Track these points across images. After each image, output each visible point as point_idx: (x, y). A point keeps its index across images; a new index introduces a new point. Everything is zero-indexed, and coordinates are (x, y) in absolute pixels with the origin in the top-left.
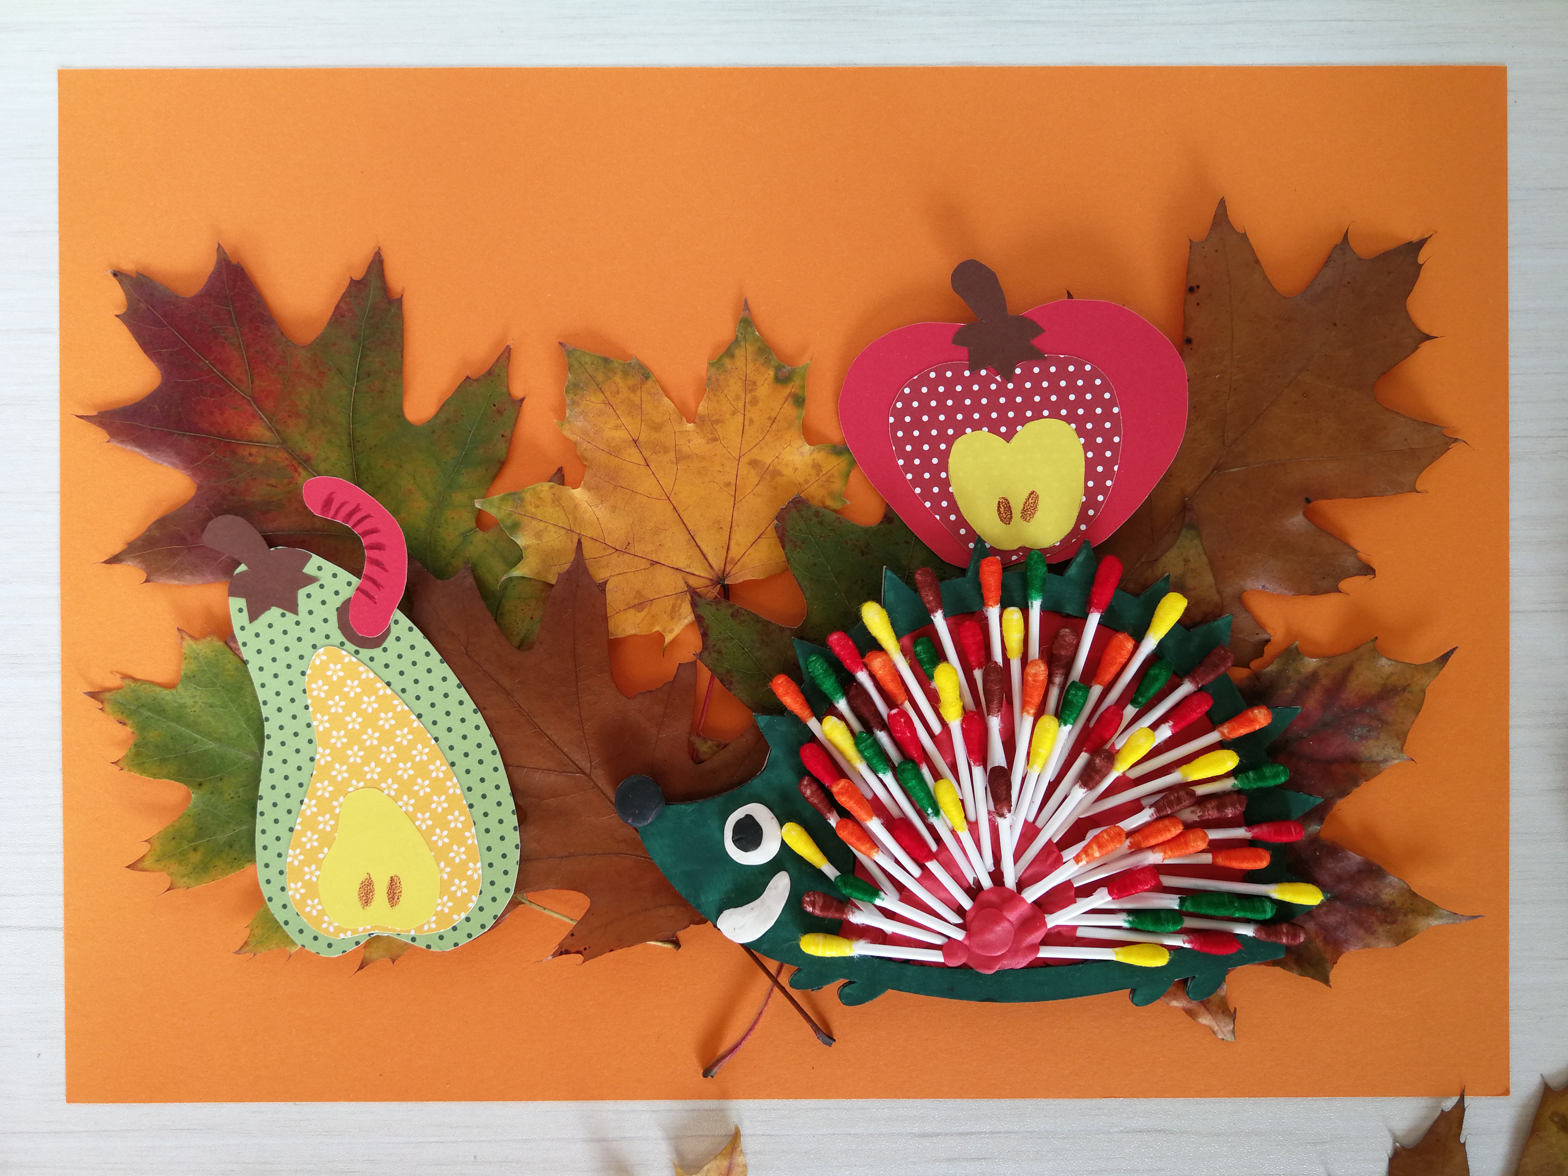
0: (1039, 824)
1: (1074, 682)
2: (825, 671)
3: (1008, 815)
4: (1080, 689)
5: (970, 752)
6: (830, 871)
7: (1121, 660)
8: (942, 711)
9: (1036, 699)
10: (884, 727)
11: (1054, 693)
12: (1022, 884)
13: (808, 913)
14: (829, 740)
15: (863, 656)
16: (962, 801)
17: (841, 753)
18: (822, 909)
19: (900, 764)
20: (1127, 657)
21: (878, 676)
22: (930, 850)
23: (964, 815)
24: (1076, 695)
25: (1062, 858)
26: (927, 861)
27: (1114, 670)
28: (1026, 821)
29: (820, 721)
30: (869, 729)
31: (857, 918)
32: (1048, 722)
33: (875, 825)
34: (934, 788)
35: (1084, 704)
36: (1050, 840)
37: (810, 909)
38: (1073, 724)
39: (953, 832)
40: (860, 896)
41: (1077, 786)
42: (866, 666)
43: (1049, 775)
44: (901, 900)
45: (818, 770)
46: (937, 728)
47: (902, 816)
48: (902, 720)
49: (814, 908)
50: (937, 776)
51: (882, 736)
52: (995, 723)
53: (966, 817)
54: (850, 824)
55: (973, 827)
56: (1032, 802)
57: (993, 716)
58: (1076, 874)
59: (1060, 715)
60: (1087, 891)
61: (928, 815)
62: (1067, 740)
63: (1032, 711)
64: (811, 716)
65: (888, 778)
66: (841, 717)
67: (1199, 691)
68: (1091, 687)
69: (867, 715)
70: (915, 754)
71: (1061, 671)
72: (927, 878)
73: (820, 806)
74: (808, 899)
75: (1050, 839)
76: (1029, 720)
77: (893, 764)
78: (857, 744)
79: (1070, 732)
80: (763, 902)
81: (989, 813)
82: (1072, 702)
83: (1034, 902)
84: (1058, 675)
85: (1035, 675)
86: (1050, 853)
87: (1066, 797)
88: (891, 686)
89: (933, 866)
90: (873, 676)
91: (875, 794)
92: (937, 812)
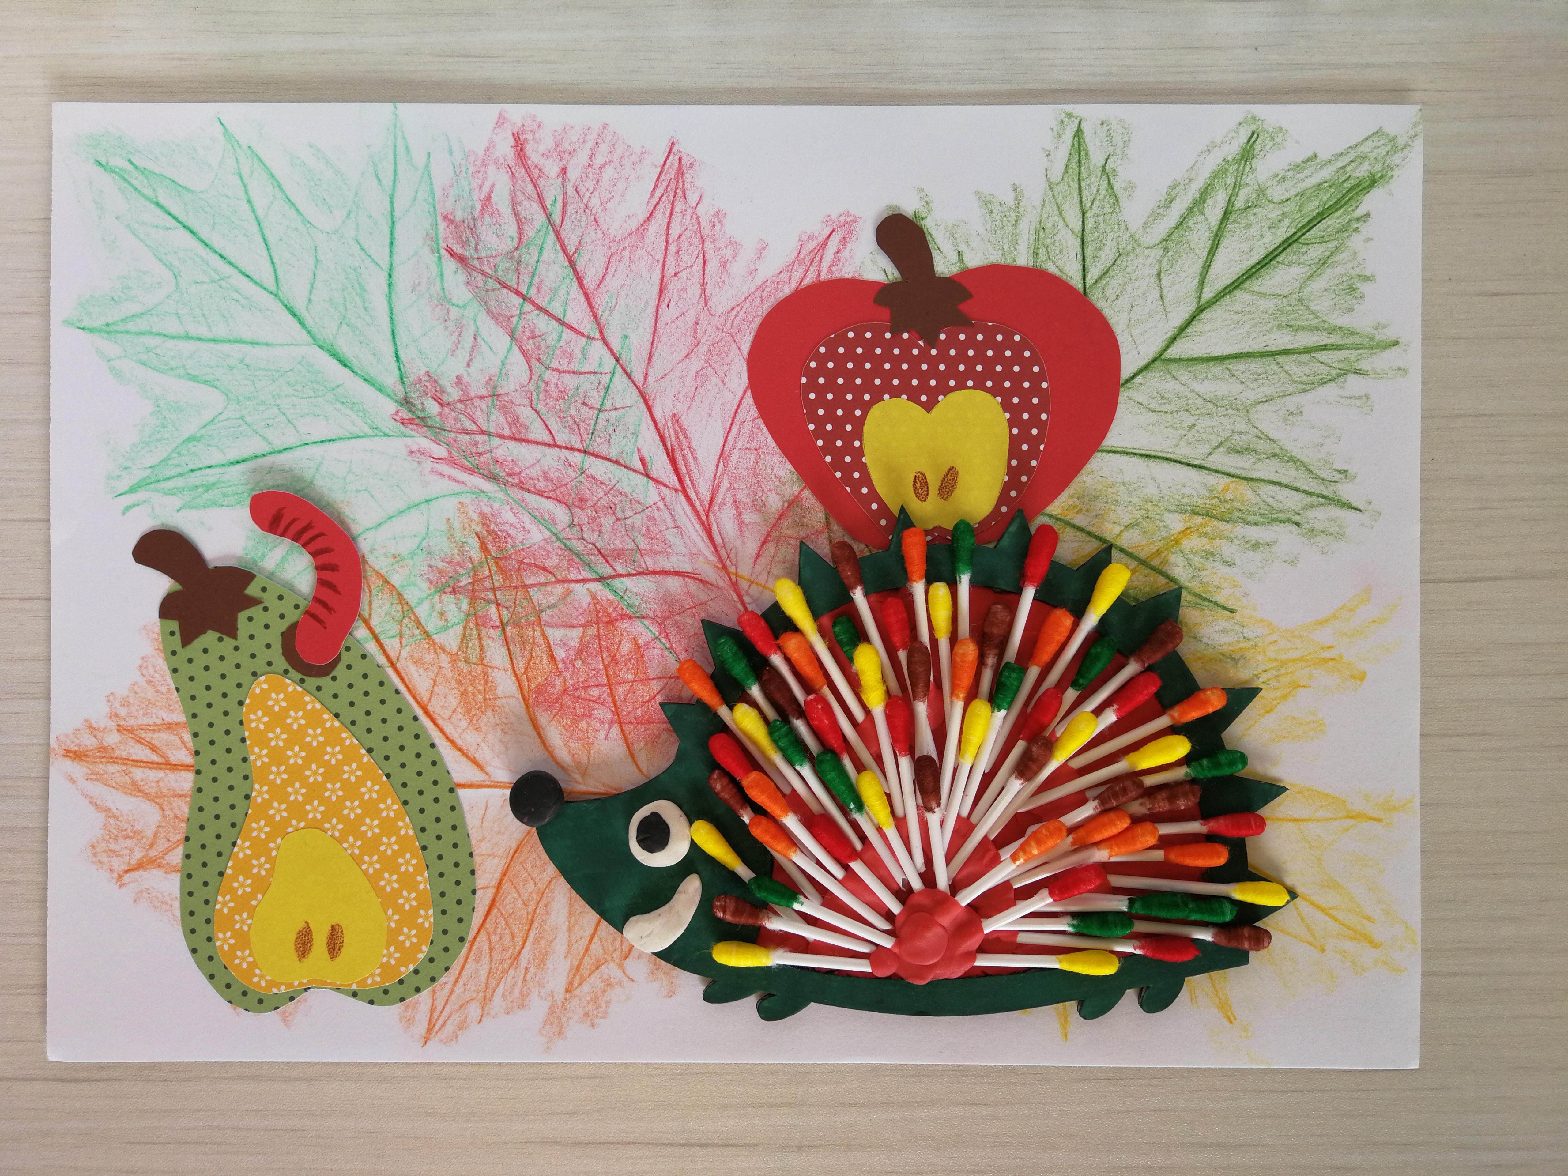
0: (973, 819)
1: (1007, 663)
2: (735, 654)
3: (937, 810)
4: (1013, 670)
5: (894, 742)
6: (744, 872)
7: (1059, 638)
8: (864, 697)
9: (966, 680)
10: (801, 714)
11: (987, 676)
12: (956, 886)
13: (720, 920)
14: (741, 730)
15: (776, 637)
16: (889, 796)
17: (755, 743)
18: (734, 914)
19: (818, 755)
20: (1066, 634)
21: (793, 659)
22: (854, 849)
23: (889, 810)
24: (1010, 677)
25: (999, 857)
26: (850, 861)
27: (1051, 649)
28: (959, 816)
29: (731, 708)
30: (785, 719)
31: (774, 925)
32: (981, 707)
33: (791, 822)
34: (857, 781)
35: (1019, 687)
36: (986, 837)
37: (720, 915)
38: (1009, 709)
39: (879, 830)
40: (776, 900)
41: (1013, 777)
42: (780, 649)
43: (983, 766)
44: (823, 905)
45: (729, 761)
46: (860, 716)
47: (823, 812)
48: (820, 707)
49: (724, 912)
50: (860, 767)
51: (800, 725)
52: (922, 708)
53: (893, 812)
54: (764, 821)
55: (901, 824)
56: (965, 794)
57: (919, 700)
58: (1015, 874)
59: (994, 701)
60: (1028, 892)
61: (851, 810)
62: (1002, 727)
63: (962, 695)
64: (722, 704)
65: (806, 771)
66: (754, 704)
67: (1148, 669)
68: (1027, 669)
69: (782, 702)
70: (835, 743)
71: (993, 652)
72: (851, 880)
73: (732, 802)
74: (718, 903)
75: (986, 835)
76: (959, 705)
77: (811, 753)
78: (771, 733)
79: (1005, 718)
80: (671, 908)
81: (918, 807)
82: (1005, 685)
83: (968, 905)
84: (991, 656)
85: (964, 654)
86: (988, 850)
87: (1003, 789)
88: (808, 670)
89: (857, 867)
90: (787, 659)
91: (794, 790)
92: (860, 806)
